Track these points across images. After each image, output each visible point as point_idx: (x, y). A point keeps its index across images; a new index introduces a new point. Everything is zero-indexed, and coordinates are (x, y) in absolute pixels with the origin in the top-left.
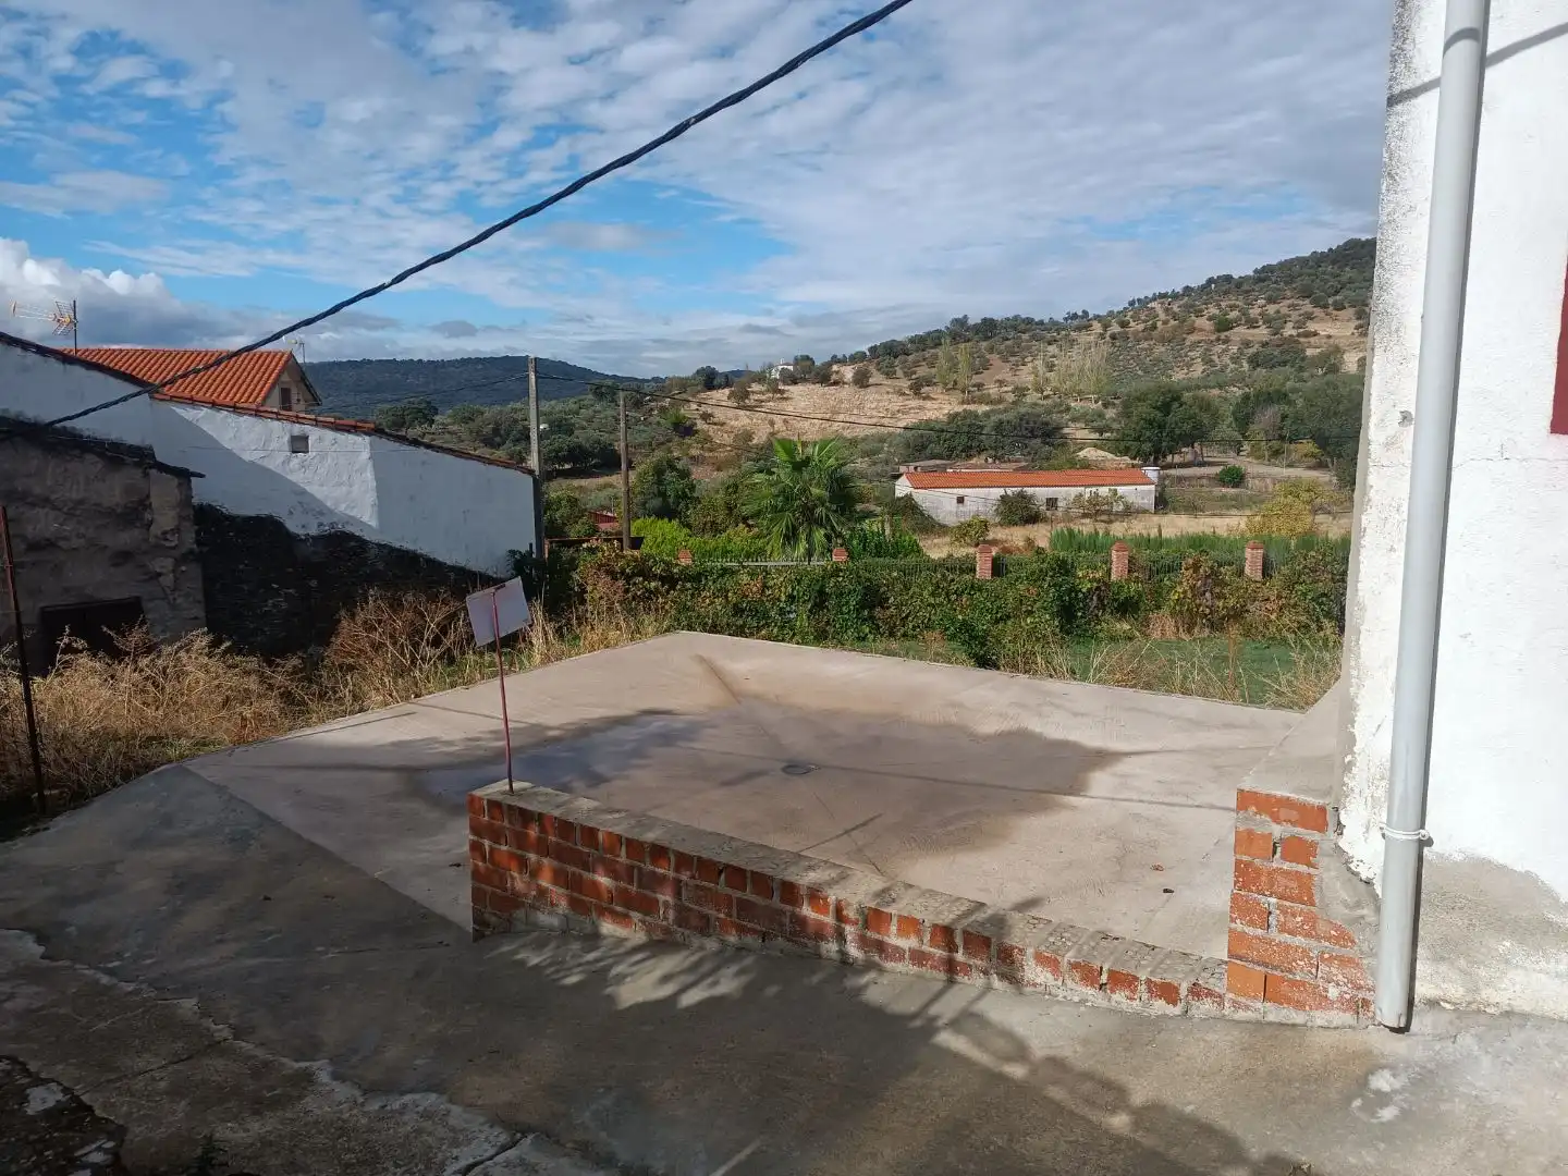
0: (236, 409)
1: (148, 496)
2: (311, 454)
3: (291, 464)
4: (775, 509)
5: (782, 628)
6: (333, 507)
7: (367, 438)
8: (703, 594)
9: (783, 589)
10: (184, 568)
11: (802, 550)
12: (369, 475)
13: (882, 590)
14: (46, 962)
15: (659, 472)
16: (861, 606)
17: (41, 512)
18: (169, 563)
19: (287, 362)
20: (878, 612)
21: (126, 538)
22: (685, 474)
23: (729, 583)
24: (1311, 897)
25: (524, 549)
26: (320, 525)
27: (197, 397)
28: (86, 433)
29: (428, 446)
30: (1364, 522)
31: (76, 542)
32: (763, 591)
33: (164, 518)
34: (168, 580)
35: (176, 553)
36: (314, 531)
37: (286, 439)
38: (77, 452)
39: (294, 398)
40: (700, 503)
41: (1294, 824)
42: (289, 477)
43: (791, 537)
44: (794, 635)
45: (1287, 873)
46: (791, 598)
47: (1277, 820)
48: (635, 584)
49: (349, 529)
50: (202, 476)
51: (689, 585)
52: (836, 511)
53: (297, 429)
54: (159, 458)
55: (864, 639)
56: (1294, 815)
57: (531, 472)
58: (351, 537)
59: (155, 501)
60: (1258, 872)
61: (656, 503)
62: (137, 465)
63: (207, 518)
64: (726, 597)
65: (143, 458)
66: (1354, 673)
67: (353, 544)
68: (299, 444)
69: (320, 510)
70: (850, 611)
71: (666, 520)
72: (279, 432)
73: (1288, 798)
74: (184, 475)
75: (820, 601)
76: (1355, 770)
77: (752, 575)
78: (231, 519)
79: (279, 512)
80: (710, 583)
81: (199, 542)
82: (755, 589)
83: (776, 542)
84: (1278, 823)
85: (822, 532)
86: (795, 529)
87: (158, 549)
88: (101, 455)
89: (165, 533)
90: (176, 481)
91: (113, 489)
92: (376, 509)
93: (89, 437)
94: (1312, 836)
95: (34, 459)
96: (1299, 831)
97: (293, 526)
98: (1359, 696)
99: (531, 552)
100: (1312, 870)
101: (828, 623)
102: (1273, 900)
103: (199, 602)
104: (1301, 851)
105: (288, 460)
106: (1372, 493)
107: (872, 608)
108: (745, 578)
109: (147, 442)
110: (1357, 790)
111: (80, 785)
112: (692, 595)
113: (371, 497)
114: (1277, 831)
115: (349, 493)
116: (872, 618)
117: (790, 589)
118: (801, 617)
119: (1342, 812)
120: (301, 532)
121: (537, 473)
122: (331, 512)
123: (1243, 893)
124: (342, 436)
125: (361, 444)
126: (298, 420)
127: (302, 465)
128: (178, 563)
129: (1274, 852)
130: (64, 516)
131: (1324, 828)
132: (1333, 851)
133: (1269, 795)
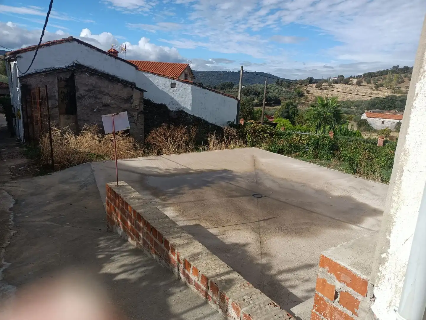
0: (158, 75)
1: (133, 95)
2: (176, 88)
3: (171, 91)
4: (314, 118)
5: (303, 153)
6: (180, 104)
7: (191, 85)
8: (281, 140)
9: (306, 141)
10: (140, 115)
11: (321, 131)
12: (190, 95)
13: (338, 145)
15: (288, 105)
16: (330, 149)
17: (107, 97)
18: (136, 113)
19: (187, 66)
20: (335, 152)
21: (127, 106)
22: (295, 107)
23: (290, 137)
25: (232, 121)
26: (177, 108)
27: (159, 74)
28: (119, 78)
29: (208, 89)
31: (114, 106)
32: (299, 141)
33: (136, 102)
34: (135, 118)
35: (139, 111)
36: (174, 110)
37: (170, 83)
38: (116, 82)
39: (188, 77)
40: (299, 115)
41: (348, 285)
42: (170, 94)
43: (318, 127)
44: (307, 155)
45: (341, 313)
46: (308, 144)
47: (339, 278)
48: (261, 134)
49: (184, 110)
50: (146, 91)
51: (277, 136)
52: (335, 120)
53: (173, 81)
54: (137, 86)
55: (329, 160)
56: (349, 280)
57: (237, 99)
58: (184, 112)
59: (134, 97)
60: (326, 305)
61: (286, 114)
62: (131, 87)
63: (148, 103)
64: (288, 141)
65: (132, 85)
66: (395, 199)
67: (184, 114)
68: (173, 85)
69: (177, 104)
70: (326, 150)
71: (285, 119)
72: (168, 82)
73: (346, 269)
74: (142, 91)
75: (317, 146)
76: (387, 264)
77: (297, 136)
78: (154, 104)
79: (167, 104)
80: (284, 137)
81: (144, 109)
82: (297, 140)
83: (313, 128)
84: (340, 282)
85: (329, 126)
86: (320, 125)
87: (134, 110)
88: (122, 83)
89: (136, 105)
90: (140, 92)
91: (125, 93)
92: (191, 105)
93: (120, 79)
94: (358, 296)
95: (106, 83)
96: (350, 290)
97: (169, 107)
98: (396, 216)
99: (234, 122)
100: (354, 317)
101: (318, 153)
103: (143, 125)
105: (170, 90)
107: (334, 150)
108: (295, 137)
109: (134, 82)
110: (386, 278)
111: (65, 164)
112: (278, 140)
113: (190, 101)
114: (339, 286)
115: (185, 100)
116: (333, 153)
117: (308, 141)
118: (310, 150)
119: (376, 288)
120: (171, 109)
121: (239, 100)
122: (180, 105)
123: (317, 313)
124: (184, 84)
125: (189, 87)
126: (173, 79)
127: (173, 91)
128: (138, 114)
129: (336, 297)
130: (112, 99)
131: (364, 293)
132: (367, 310)
133: (336, 264)
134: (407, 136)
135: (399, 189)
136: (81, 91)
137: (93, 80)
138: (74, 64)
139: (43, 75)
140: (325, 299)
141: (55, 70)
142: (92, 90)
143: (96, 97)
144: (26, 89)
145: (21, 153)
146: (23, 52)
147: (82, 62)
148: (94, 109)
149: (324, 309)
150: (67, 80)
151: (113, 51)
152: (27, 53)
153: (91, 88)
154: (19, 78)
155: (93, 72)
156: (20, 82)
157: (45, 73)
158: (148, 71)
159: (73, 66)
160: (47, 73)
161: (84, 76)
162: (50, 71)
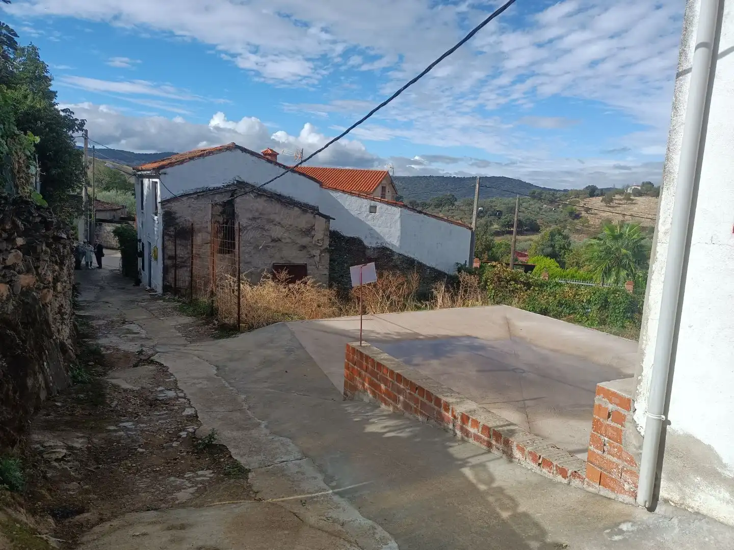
0: (351, 194)
1: (314, 225)
2: (377, 214)
3: (369, 217)
4: (600, 257)
5: (582, 316)
6: (383, 236)
7: (400, 209)
8: (544, 293)
9: (585, 296)
10: (323, 255)
11: (612, 280)
12: (398, 224)
14: (215, 377)
15: (552, 235)
16: (627, 310)
17: (278, 228)
18: (318, 252)
19: (386, 175)
20: (637, 315)
21: (305, 240)
22: (566, 237)
23: (558, 290)
24: (621, 440)
25: (463, 263)
26: (377, 243)
28: (296, 199)
29: (425, 214)
30: (654, 268)
31: (288, 240)
32: (575, 296)
33: (319, 233)
34: (317, 259)
35: (322, 248)
36: (374, 245)
37: (369, 206)
38: (292, 206)
39: (387, 190)
40: (572, 252)
41: (617, 405)
42: (367, 223)
43: (607, 273)
44: (588, 320)
45: (612, 427)
46: (589, 302)
47: (611, 401)
48: (511, 284)
49: (388, 246)
50: (334, 219)
51: (537, 289)
52: (635, 262)
53: (373, 203)
54: (321, 211)
56: (618, 401)
57: (471, 229)
58: (388, 249)
59: (316, 228)
60: (601, 424)
61: (549, 250)
62: (312, 213)
63: (335, 236)
64: (555, 297)
65: (315, 211)
66: (645, 338)
67: (389, 252)
68: (373, 209)
69: (379, 237)
70: (619, 312)
71: (549, 258)
72: (366, 203)
73: (616, 393)
74: (328, 218)
75: (605, 305)
76: (642, 383)
77: (571, 287)
78: (343, 236)
79: (362, 236)
80: (549, 289)
81: (330, 245)
82: (570, 295)
83: (598, 276)
84: (612, 404)
85: (625, 272)
86: (610, 270)
87: (315, 246)
88: (300, 208)
89: (318, 240)
90: (324, 220)
91: (304, 221)
92: (400, 238)
93: (297, 201)
94: (623, 411)
95: (278, 207)
96: (619, 409)
97: (366, 243)
98: (646, 349)
99: (465, 264)
100: (623, 428)
101: (607, 317)
102: (606, 439)
103: (327, 268)
104: (621, 419)
105: (368, 215)
106: (658, 255)
107: (633, 312)
108: (567, 289)
109: (316, 205)
110: (642, 393)
111: (252, 325)
112: (538, 294)
113: (398, 233)
114: (611, 407)
115: (390, 231)
116: (632, 318)
117: (589, 297)
118: (593, 310)
119: (635, 402)
120: (369, 246)
121: (474, 229)
122: (382, 238)
123: (595, 433)
124: (389, 207)
125: (396, 211)
126: (373, 199)
127: (373, 218)
128: (321, 252)
129: (609, 417)
130: (285, 230)
131: (628, 409)
132: (631, 421)
133: (608, 390)
134: (650, 297)
135: (647, 331)
136: (242, 219)
137: (260, 204)
138: (235, 182)
139: (192, 197)
140: (601, 420)
141: (209, 190)
142: (258, 218)
143: (263, 229)
144: (169, 219)
145: (175, 308)
146: (168, 167)
147: (244, 178)
148: (258, 246)
149: (600, 428)
150: (225, 204)
151: (271, 152)
152: (174, 167)
153: (257, 214)
154: (161, 202)
155: (260, 192)
156: (162, 208)
157: (196, 195)
158: (336, 189)
159: (233, 184)
160: (198, 196)
161: (248, 198)
162: (203, 191)
